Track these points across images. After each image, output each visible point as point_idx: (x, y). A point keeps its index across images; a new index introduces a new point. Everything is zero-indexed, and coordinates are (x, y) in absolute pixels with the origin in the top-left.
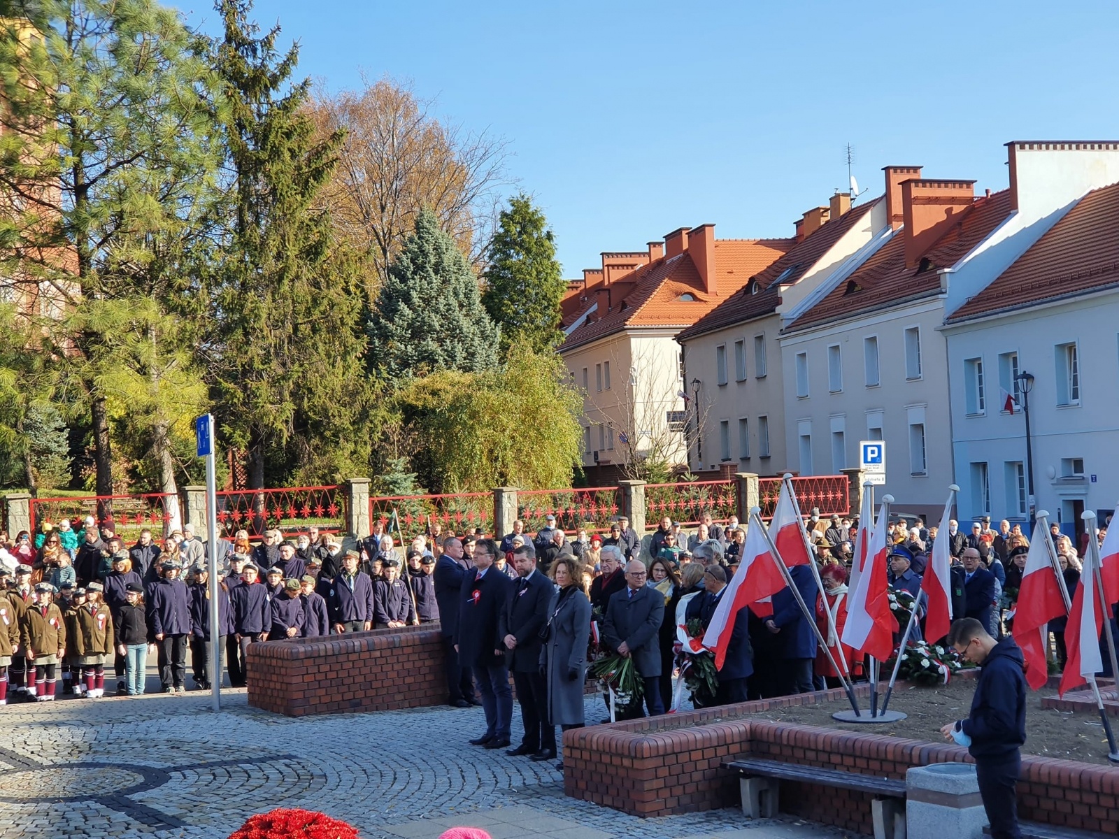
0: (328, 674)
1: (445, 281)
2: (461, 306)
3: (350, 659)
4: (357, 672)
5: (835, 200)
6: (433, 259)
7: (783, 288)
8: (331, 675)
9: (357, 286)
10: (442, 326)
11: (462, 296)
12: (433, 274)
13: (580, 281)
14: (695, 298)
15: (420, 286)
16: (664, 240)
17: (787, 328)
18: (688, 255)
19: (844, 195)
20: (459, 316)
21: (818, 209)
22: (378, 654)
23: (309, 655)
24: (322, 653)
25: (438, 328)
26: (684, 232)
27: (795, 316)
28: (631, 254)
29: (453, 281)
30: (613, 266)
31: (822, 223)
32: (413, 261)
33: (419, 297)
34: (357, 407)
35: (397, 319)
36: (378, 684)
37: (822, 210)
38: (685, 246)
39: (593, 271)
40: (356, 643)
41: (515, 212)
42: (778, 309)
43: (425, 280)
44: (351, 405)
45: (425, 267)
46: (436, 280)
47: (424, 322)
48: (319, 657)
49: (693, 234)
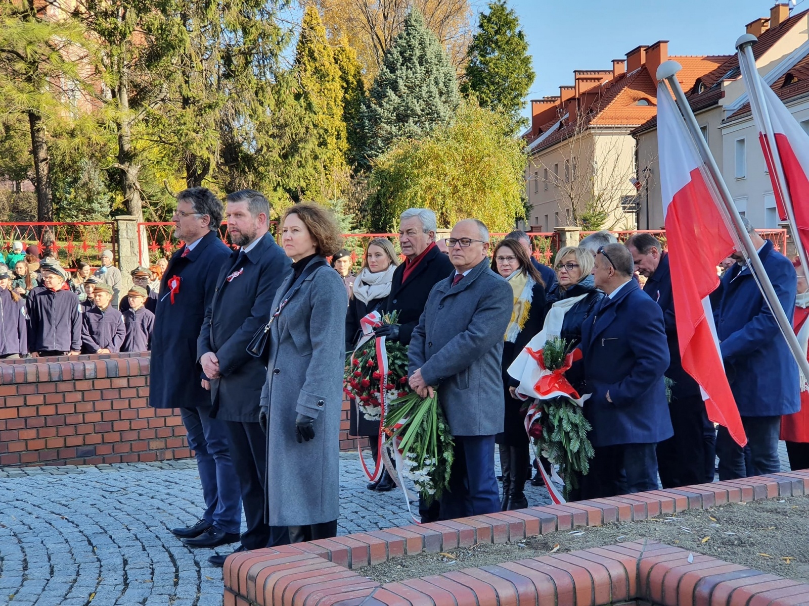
0: (40, 408)
1: (429, 72)
2: (441, 94)
3: (78, 388)
4: (89, 407)
5: (775, 10)
6: (418, 52)
7: (726, 83)
8: (44, 411)
9: (354, 76)
10: (423, 110)
11: (441, 85)
12: (417, 64)
13: (558, 97)
14: (650, 103)
15: (406, 75)
16: (625, 58)
17: (728, 118)
18: (645, 68)
19: (784, 5)
20: (438, 102)
21: (760, 19)
22: (123, 382)
23: (8, 380)
24: (31, 378)
25: (419, 112)
26: (642, 49)
27: (736, 108)
28: (599, 72)
29: (434, 71)
30: (583, 79)
31: (762, 32)
32: (402, 53)
33: (405, 86)
34: (287, 141)
35: (385, 104)
36: (125, 425)
37: (763, 21)
38: (643, 61)
39: (568, 87)
40: (87, 367)
41: (493, 14)
42: (721, 102)
43: (411, 70)
44: (280, 137)
45: (412, 59)
46: (420, 70)
47: (408, 107)
48: (26, 383)
49: (650, 50)
